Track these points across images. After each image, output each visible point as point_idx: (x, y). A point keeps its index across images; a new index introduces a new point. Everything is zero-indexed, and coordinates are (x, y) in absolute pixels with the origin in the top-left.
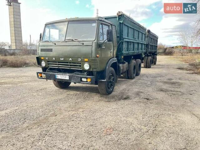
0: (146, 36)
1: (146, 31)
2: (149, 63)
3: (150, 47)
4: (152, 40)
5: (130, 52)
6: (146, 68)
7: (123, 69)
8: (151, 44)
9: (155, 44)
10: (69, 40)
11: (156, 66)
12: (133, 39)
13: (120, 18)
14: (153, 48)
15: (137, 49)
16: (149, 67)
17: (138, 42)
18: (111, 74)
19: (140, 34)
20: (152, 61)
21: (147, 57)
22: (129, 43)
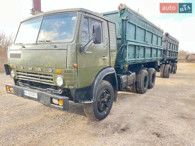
0: (163, 40)
1: (164, 34)
2: (166, 72)
3: (168, 53)
4: (171, 45)
5: (138, 59)
6: (164, 77)
7: (127, 81)
8: (170, 50)
9: (175, 49)
10: (41, 41)
11: (176, 75)
12: (144, 43)
13: (123, 13)
14: (173, 55)
15: (149, 55)
16: (167, 77)
17: (150, 46)
18: (104, 91)
19: (155, 38)
20: (171, 69)
21: (164, 65)
22: (137, 48)
